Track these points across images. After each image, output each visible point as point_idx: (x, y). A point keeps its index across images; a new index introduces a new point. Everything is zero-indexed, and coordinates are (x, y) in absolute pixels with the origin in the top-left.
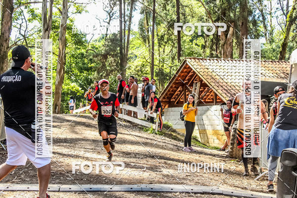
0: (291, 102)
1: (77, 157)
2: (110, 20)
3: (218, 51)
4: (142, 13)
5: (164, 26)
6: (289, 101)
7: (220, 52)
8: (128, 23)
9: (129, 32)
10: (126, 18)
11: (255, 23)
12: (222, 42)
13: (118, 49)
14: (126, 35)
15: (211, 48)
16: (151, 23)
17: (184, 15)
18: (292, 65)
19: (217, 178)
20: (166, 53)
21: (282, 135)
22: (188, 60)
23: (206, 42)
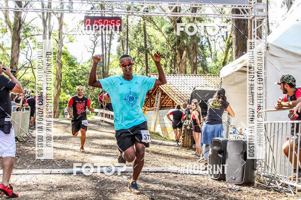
0: (215, 104)
1: (67, 149)
2: (95, 47)
3: (176, 69)
4: (119, 41)
5: (135, 50)
6: (213, 104)
7: (177, 69)
8: (108, 49)
9: (109, 55)
10: (107, 45)
11: (202, 47)
12: (178, 62)
13: (101, 68)
14: (107, 58)
15: (171, 66)
16: (125, 49)
17: (150, 42)
18: (222, 78)
19: (169, 161)
20: (137, 71)
21: (209, 128)
22: (152, 76)
23: (166, 62)
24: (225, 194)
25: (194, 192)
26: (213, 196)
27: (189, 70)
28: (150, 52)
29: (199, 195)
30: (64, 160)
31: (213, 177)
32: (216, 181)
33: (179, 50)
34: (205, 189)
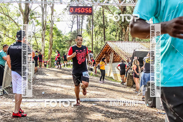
0: (149, 60)
1: (58, 87)
2: (73, 24)
3: (122, 38)
4: (87, 21)
5: (97, 27)
7: (123, 38)
8: (81, 26)
9: (82, 30)
10: (80, 23)
12: (124, 34)
14: (80, 31)
15: (119, 36)
16: (91, 26)
17: (106, 21)
19: (120, 95)
20: (99, 39)
22: (108, 42)
23: (117, 34)
24: (157, 116)
25: (137, 114)
26: (149, 117)
27: (131, 38)
28: (107, 27)
29: (141, 116)
30: (56, 94)
31: (148, 105)
32: (150, 108)
33: (125, 26)
34: (144, 113)
